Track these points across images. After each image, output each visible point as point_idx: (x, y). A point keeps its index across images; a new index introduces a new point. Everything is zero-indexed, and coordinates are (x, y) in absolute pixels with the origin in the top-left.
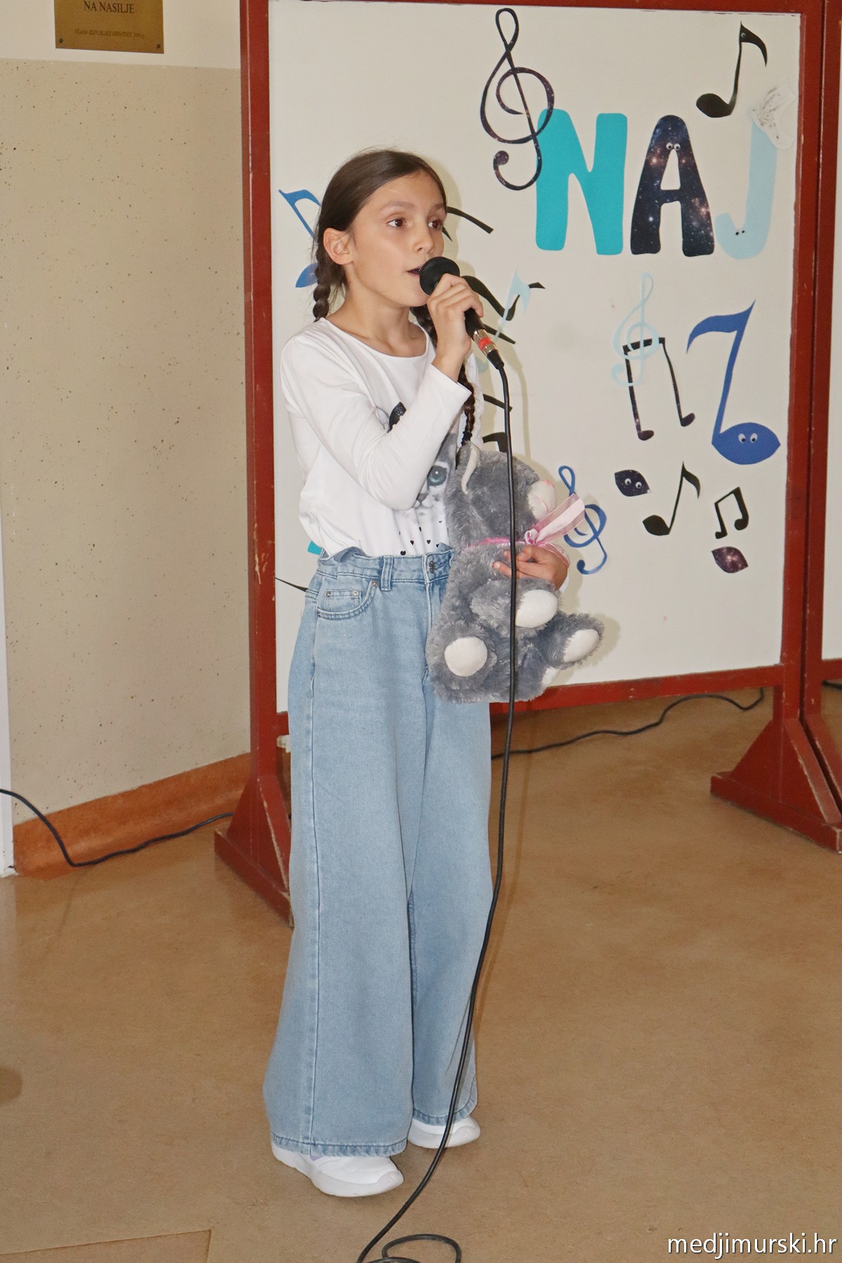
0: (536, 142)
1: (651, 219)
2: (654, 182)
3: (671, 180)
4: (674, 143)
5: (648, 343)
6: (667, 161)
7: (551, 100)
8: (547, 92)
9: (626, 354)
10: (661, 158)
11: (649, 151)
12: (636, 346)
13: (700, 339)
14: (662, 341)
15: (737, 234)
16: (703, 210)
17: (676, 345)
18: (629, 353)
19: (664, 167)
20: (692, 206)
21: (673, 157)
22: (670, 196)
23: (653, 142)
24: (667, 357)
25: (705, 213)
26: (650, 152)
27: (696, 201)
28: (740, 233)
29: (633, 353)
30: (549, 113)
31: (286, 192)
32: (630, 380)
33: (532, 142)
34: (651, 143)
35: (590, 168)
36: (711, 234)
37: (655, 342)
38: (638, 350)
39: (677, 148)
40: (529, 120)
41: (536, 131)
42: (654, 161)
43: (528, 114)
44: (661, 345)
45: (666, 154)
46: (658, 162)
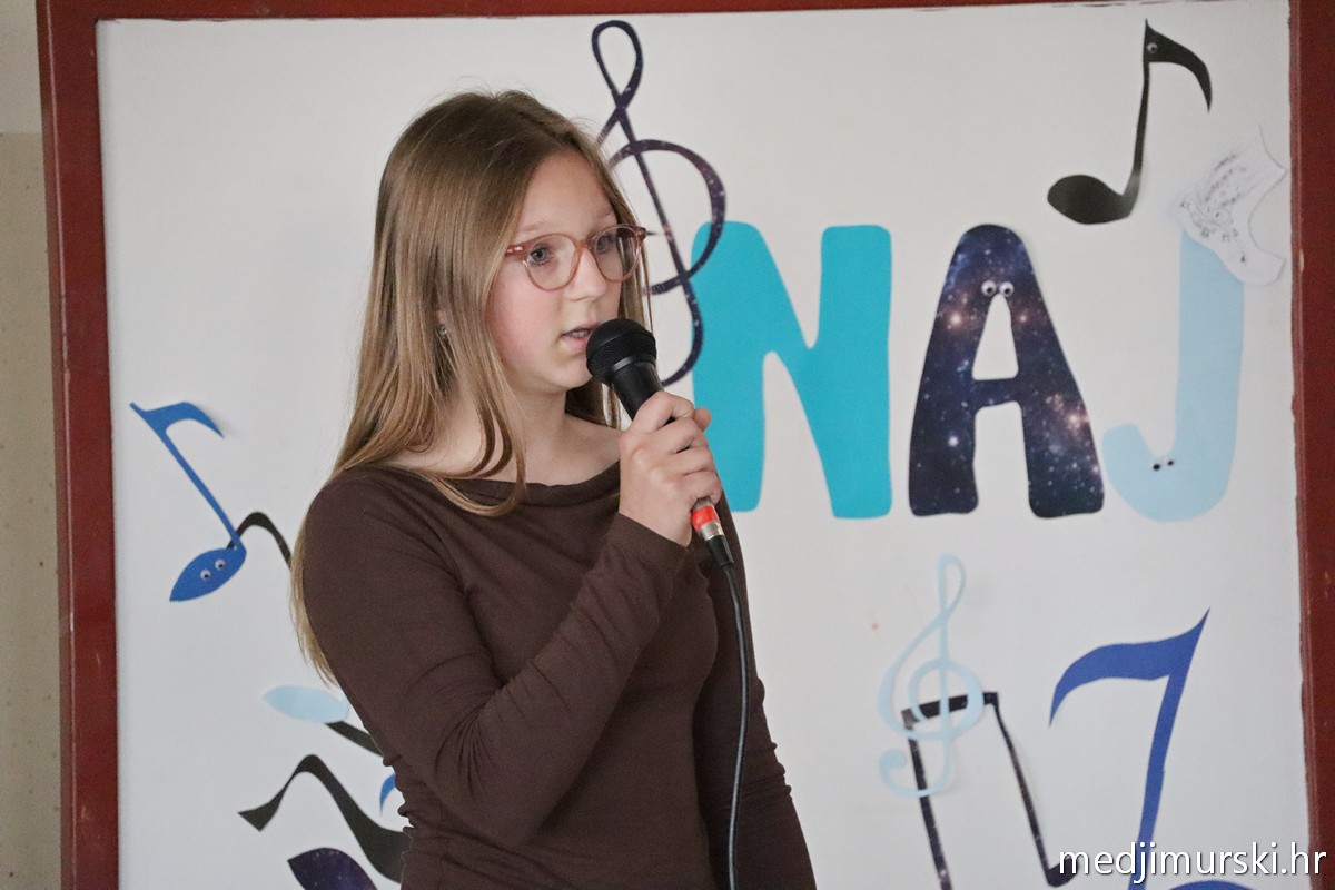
0: (688, 290)
1: (953, 441)
2: (959, 363)
3: (996, 357)
4: (999, 281)
5: (958, 703)
6: (984, 320)
7: (718, 203)
8: (711, 188)
9: (909, 728)
10: (971, 314)
11: (943, 300)
12: (931, 710)
13: (1079, 695)
14: (991, 698)
15: (1157, 467)
16: (1074, 419)
17: (1025, 706)
18: (917, 726)
19: (979, 332)
20: (1048, 411)
21: (999, 315)
22: (996, 392)
23: (953, 281)
24: (1005, 734)
25: (1078, 426)
26: (944, 302)
27: (1057, 401)
28: (1165, 467)
29: (925, 726)
30: (716, 231)
31: (147, 406)
32: (921, 784)
33: (678, 291)
34: (947, 283)
35: (810, 336)
36: (1095, 469)
37: (975, 701)
38: (936, 721)
39: (1007, 291)
40: (673, 246)
41: (688, 266)
42: (956, 319)
43: (668, 233)
44: (990, 708)
45: (981, 304)
46: (966, 323)
